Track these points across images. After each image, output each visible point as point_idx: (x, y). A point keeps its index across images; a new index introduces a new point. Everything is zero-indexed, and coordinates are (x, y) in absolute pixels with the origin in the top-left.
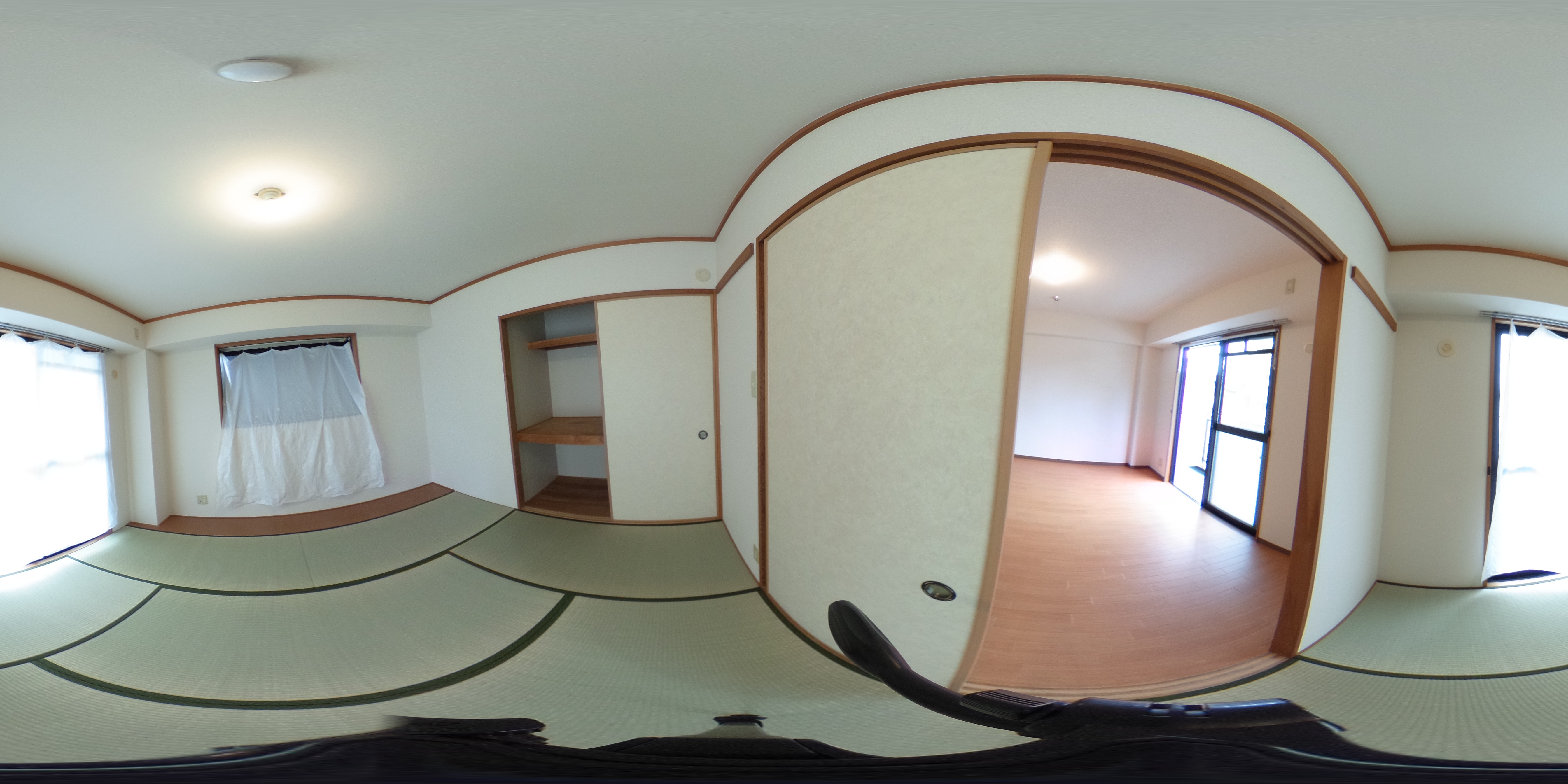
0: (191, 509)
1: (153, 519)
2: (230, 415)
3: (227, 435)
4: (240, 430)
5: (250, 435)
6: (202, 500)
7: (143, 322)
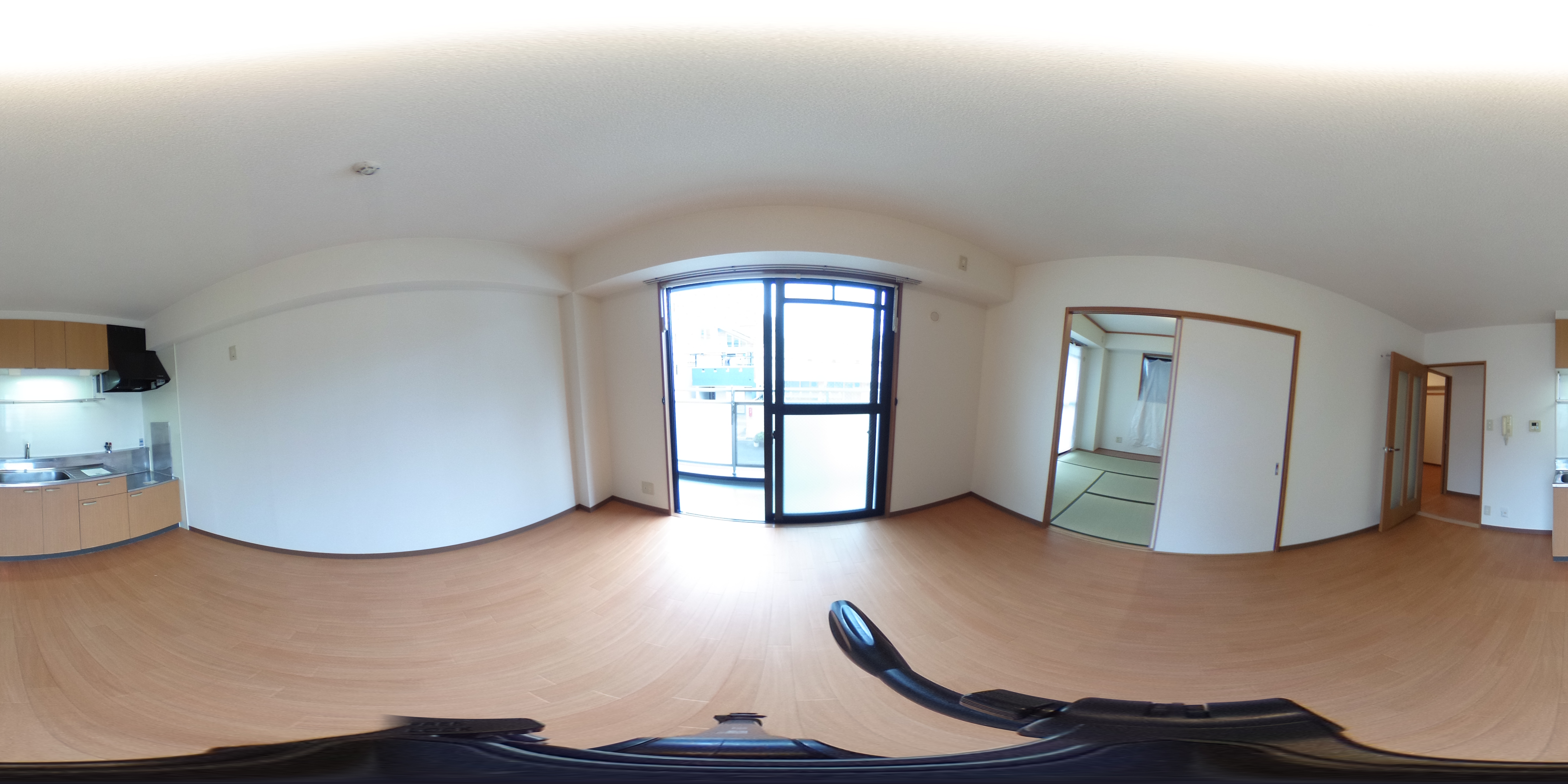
0: (1111, 445)
1: (1091, 447)
2: (1144, 393)
3: (1141, 404)
4: (1148, 403)
5: (1153, 407)
6: (1119, 440)
7: (1107, 332)
